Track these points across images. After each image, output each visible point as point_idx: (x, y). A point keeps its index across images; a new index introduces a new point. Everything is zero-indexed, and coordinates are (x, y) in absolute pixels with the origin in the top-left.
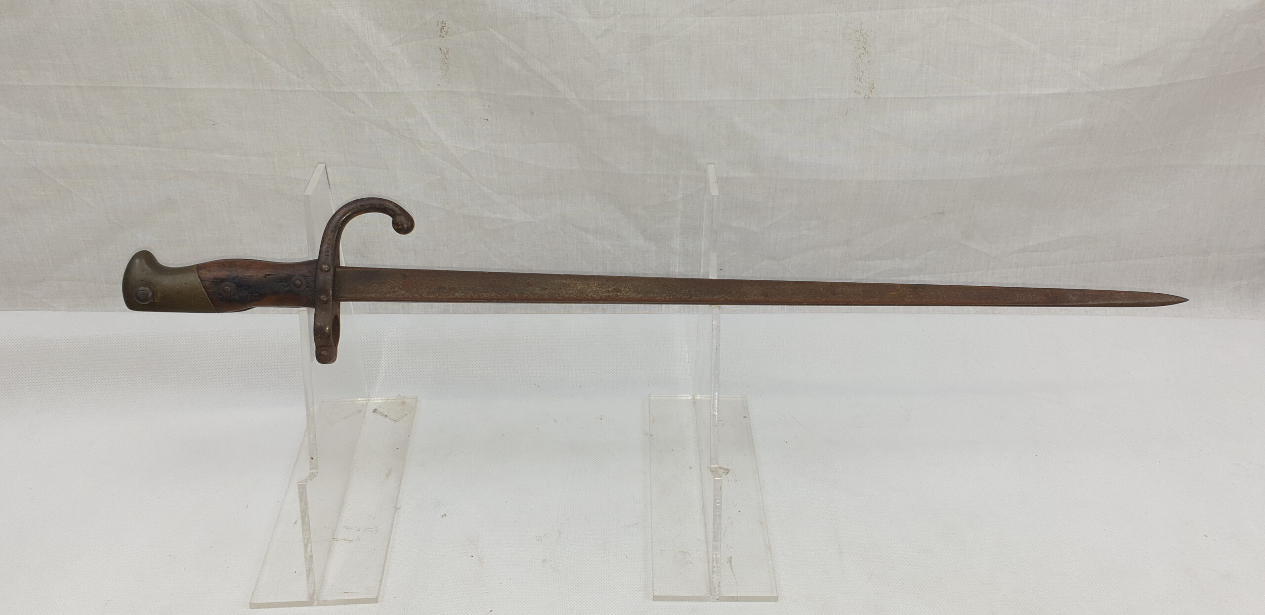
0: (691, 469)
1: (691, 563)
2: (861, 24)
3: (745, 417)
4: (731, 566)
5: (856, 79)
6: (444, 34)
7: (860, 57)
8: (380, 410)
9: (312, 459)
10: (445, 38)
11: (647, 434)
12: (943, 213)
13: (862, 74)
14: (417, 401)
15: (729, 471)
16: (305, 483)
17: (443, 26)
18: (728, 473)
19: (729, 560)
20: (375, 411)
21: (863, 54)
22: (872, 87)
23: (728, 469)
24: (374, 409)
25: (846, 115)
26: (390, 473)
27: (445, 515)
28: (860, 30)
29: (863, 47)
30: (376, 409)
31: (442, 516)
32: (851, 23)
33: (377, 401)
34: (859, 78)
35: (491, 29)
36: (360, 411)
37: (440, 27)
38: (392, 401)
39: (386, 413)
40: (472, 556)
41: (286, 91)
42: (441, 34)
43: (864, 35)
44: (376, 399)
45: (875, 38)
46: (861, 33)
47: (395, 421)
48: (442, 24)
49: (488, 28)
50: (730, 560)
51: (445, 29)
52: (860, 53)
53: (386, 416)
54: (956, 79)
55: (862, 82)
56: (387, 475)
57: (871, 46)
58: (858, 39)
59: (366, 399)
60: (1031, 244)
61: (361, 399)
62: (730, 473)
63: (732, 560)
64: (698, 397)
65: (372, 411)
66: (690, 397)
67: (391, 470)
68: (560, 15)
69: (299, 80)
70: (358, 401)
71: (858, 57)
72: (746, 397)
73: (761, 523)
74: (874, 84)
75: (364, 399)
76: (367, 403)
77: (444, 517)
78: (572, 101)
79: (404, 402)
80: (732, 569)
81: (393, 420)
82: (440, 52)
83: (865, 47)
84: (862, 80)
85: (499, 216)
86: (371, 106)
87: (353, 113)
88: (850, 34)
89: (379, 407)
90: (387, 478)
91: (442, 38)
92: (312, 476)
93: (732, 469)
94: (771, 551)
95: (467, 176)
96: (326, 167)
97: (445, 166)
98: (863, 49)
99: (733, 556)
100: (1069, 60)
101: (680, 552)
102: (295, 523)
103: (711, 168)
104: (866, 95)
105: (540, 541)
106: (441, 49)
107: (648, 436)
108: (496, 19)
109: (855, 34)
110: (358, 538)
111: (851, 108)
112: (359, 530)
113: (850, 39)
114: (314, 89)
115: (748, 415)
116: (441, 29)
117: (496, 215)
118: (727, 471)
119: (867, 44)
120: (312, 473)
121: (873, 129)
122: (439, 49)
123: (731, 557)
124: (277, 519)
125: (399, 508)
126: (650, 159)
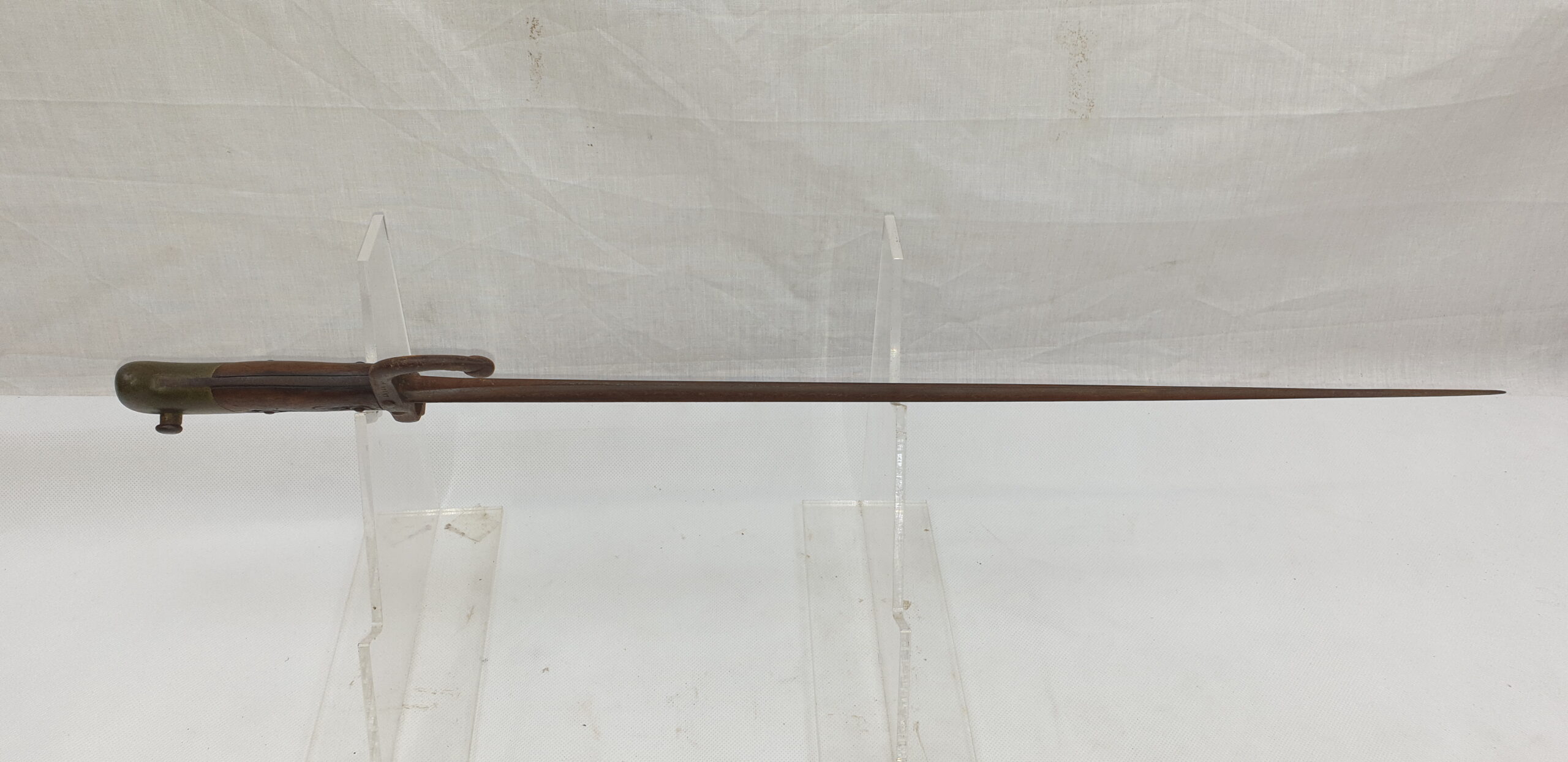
0: (860, 602)
1: (867, 731)
2: (1079, 24)
3: (926, 530)
4: (918, 733)
5: (1071, 94)
6: (535, 34)
7: (1077, 66)
8: (454, 525)
9: (375, 608)
10: (537, 40)
11: (802, 554)
13: (1079, 87)
14: (502, 512)
15: (910, 605)
16: (367, 645)
17: (534, 25)
18: (907, 607)
19: (916, 727)
20: (448, 527)
21: (1081, 62)
22: (1092, 104)
23: (908, 602)
24: (447, 524)
25: (1057, 140)
26: (472, 613)
27: (547, 669)
28: (1077, 31)
29: (1081, 53)
30: (450, 525)
31: (544, 670)
32: (1067, 22)
33: (450, 512)
34: (1075, 93)
35: (598, 29)
36: (428, 528)
37: (530, 25)
38: (470, 513)
39: (462, 531)
40: (585, 725)
41: (325, 108)
42: (531, 34)
43: (1083, 38)
44: (448, 510)
45: (1096, 41)
46: (1079, 34)
47: (475, 541)
48: (533, 21)
49: (594, 27)
50: (918, 726)
51: (537, 28)
52: (1077, 60)
53: (463, 534)
54: (1198, 94)
55: (1078, 98)
56: (469, 617)
57: (1091, 52)
58: (1075, 43)
59: (435, 510)
60: (1283, 300)
61: (430, 510)
62: (911, 607)
63: (920, 727)
64: (866, 503)
65: (444, 527)
66: (854, 503)
67: (473, 607)
68: (690, 11)
69: (343, 94)
70: (426, 513)
71: (1075, 66)
72: (926, 503)
73: (954, 675)
74: (1094, 101)
75: (432, 511)
76: (438, 516)
77: (546, 671)
78: (703, 122)
79: (486, 514)
80: (919, 737)
81: (473, 540)
82: (530, 58)
83: (1083, 53)
84: (1079, 96)
85: (605, 268)
86: (439, 128)
87: (415, 137)
88: (1065, 37)
89: (453, 521)
90: (468, 622)
91: (533, 40)
92: (375, 632)
93: (912, 601)
94: (968, 713)
95: (564, 217)
96: (384, 217)
97: (536, 205)
98: (1081, 55)
99: (920, 721)
100: (1343, 71)
101: (852, 716)
102: (351, 684)
103: (890, 220)
104: (1083, 115)
105: (671, 703)
106: (531, 54)
107: (804, 557)
108: (606, 14)
109: (1071, 36)
110: (434, 704)
111: (1064, 132)
112: (435, 694)
113: (1065, 42)
114: (362, 106)
115: (931, 528)
116: (532, 28)
117: (602, 267)
118: (907, 605)
119: (1086, 49)
120: (376, 627)
121: (1091, 158)
122: (528, 54)
123: (918, 723)
124: (328, 678)
125: (486, 660)
126: (804, 196)
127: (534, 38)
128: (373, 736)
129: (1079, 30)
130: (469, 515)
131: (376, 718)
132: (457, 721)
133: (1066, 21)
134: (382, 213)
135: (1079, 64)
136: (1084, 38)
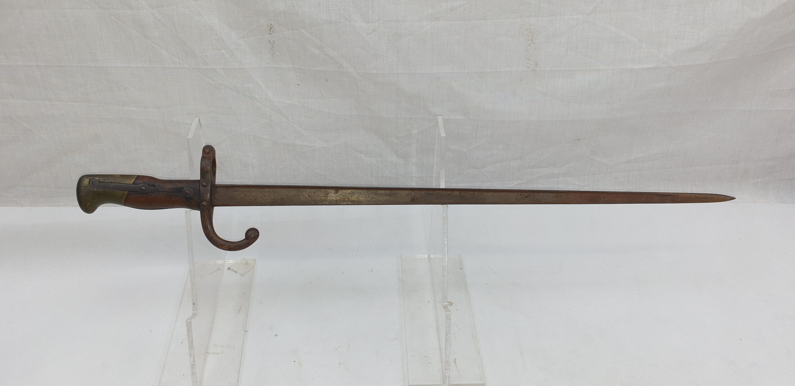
0: (428, 302)
1: (431, 363)
2: (530, 26)
3: (461, 268)
4: (456, 364)
5: (527, 59)
6: (271, 32)
7: (529, 46)
8: (232, 268)
9: (194, 304)
10: (272, 35)
11: (401, 280)
12: (579, 139)
13: (531, 56)
14: (255, 262)
16: (190, 321)
18: (451, 305)
20: (229, 269)
22: (537, 64)
23: (452, 302)
24: (229, 267)
25: (521, 81)
26: (240, 309)
27: (277, 335)
28: (529, 29)
30: (230, 268)
33: (230, 262)
34: (529, 59)
36: (219, 269)
37: (269, 28)
39: (236, 270)
40: (295, 361)
41: (171, 68)
45: (538, 34)
46: (530, 31)
48: (271, 26)
49: (300, 29)
50: (455, 361)
51: (273, 29)
52: (529, 43)
53: (236, 272)
54: (588, 58)
55: (530, 61)
56: (239, 311)
57: (536, 39)
58: (528, 35)
59: (223, 261)
60: (633, 158)
61: (220, 261)
62: (453, 304)
64: (432, 256)
65: (227, 269)
66: (426, 256)
67: (241, 307)
68: (345, 21)
69: (180, 61)
70: (218, 262)
72: (461, 256)
73: (473, 336)
74: (538, 62)
76: (224, 264)
77: (276, 336)
78: (352, 73)
79: (247, 263)
80: (456, 366)
81: (241, 275)
82: (269, 43)
83: (532, 39)
85: (306, 144)
86: (226, 77)
87: (215, 81)
88: (523, 32)
89: (232, 266)
90: (239, 313)
91: (270, 34)
92: (194, 315)
93: (454, 302)
94: (480, 354)
95: (286, 119)
96: (199, 118)
97: (272, 114)
98: (531, 41)
99: (456, 358)
100: (656, 47)
101: (424, 356)
102: (182, 343)
103: (440, 119)
104: (533, 69)
105: (337, 351)
106: (270, 42)
107: (402, 281)
108: (305, 23)
109: (526, 31)
110: (222, 352)
111: (524, 77)
112: (222, 347)
113: (523, 35)
114: (189, 67)
115: (463, 267)
116: (270, 29)
117: (304, 143)
118: (451, 304)
119: (533, 38)
120: (194, 313)
121: (537, 90)
122: (268, 41)
123: (456, 359)
124: (171, 340)
125: (247, 331)
126: (400, 108)
127: (271, 34)
128: (193, 366)
129: (530, 29)
130: (239, 263)
131: (194, 357)
132: (233, 359)
133: (523, 24)
134: (199, 117)
135: (530, 45)
136: (532, 33)
